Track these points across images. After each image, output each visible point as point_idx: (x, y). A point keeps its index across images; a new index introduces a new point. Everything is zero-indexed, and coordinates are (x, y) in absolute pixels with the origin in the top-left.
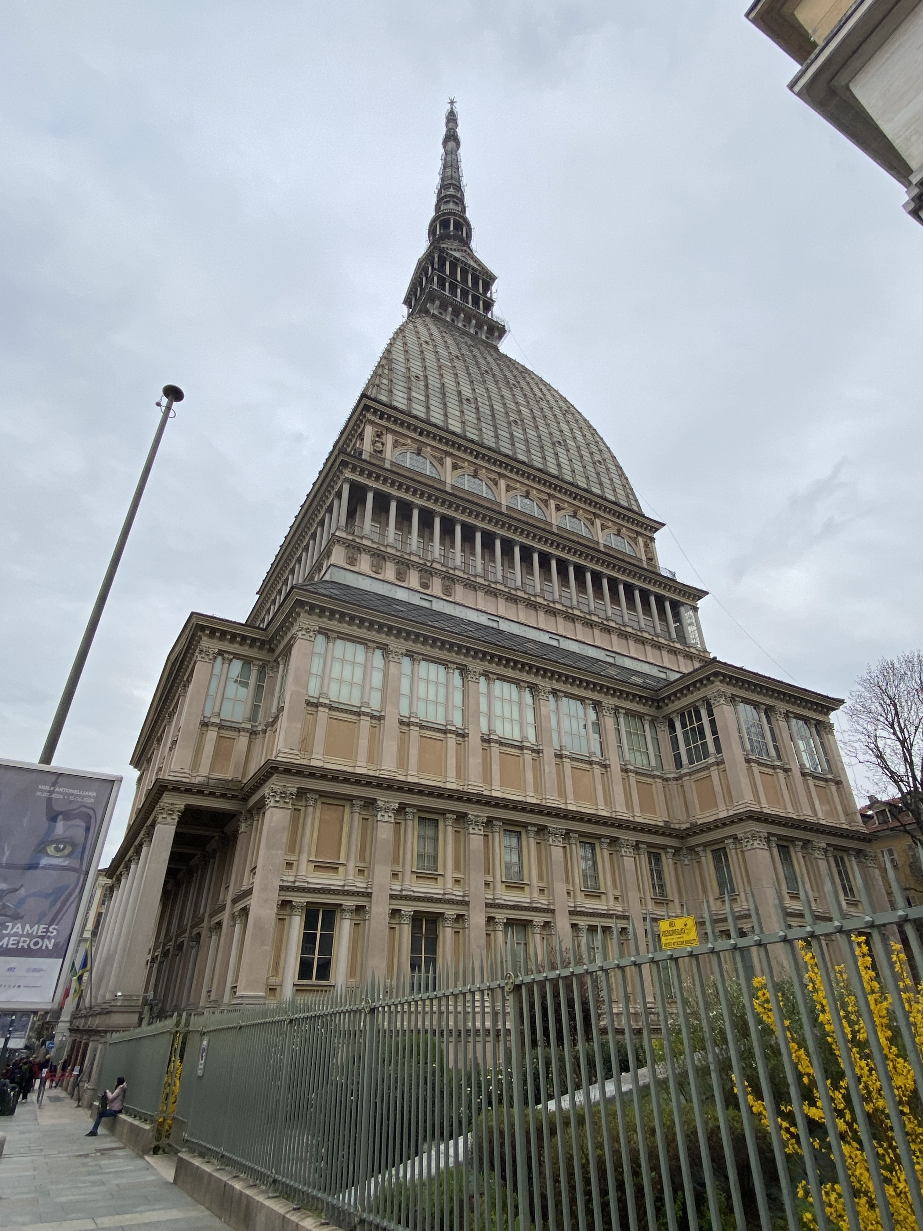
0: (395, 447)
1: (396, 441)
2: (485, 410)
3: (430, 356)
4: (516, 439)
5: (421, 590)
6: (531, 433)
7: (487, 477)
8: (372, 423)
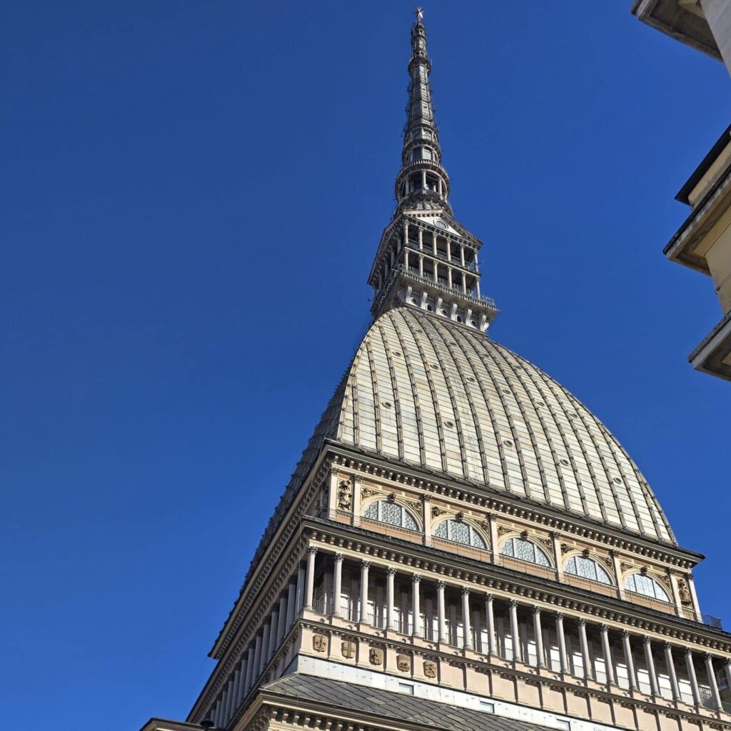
0: (363, 497)
1: (365, 491)
2: (469, 432)
3: (401, 373)
4: (509, 466)
5: (400, 673)
6: (528, 454)
7: (475, 520)
8: (338, 471)
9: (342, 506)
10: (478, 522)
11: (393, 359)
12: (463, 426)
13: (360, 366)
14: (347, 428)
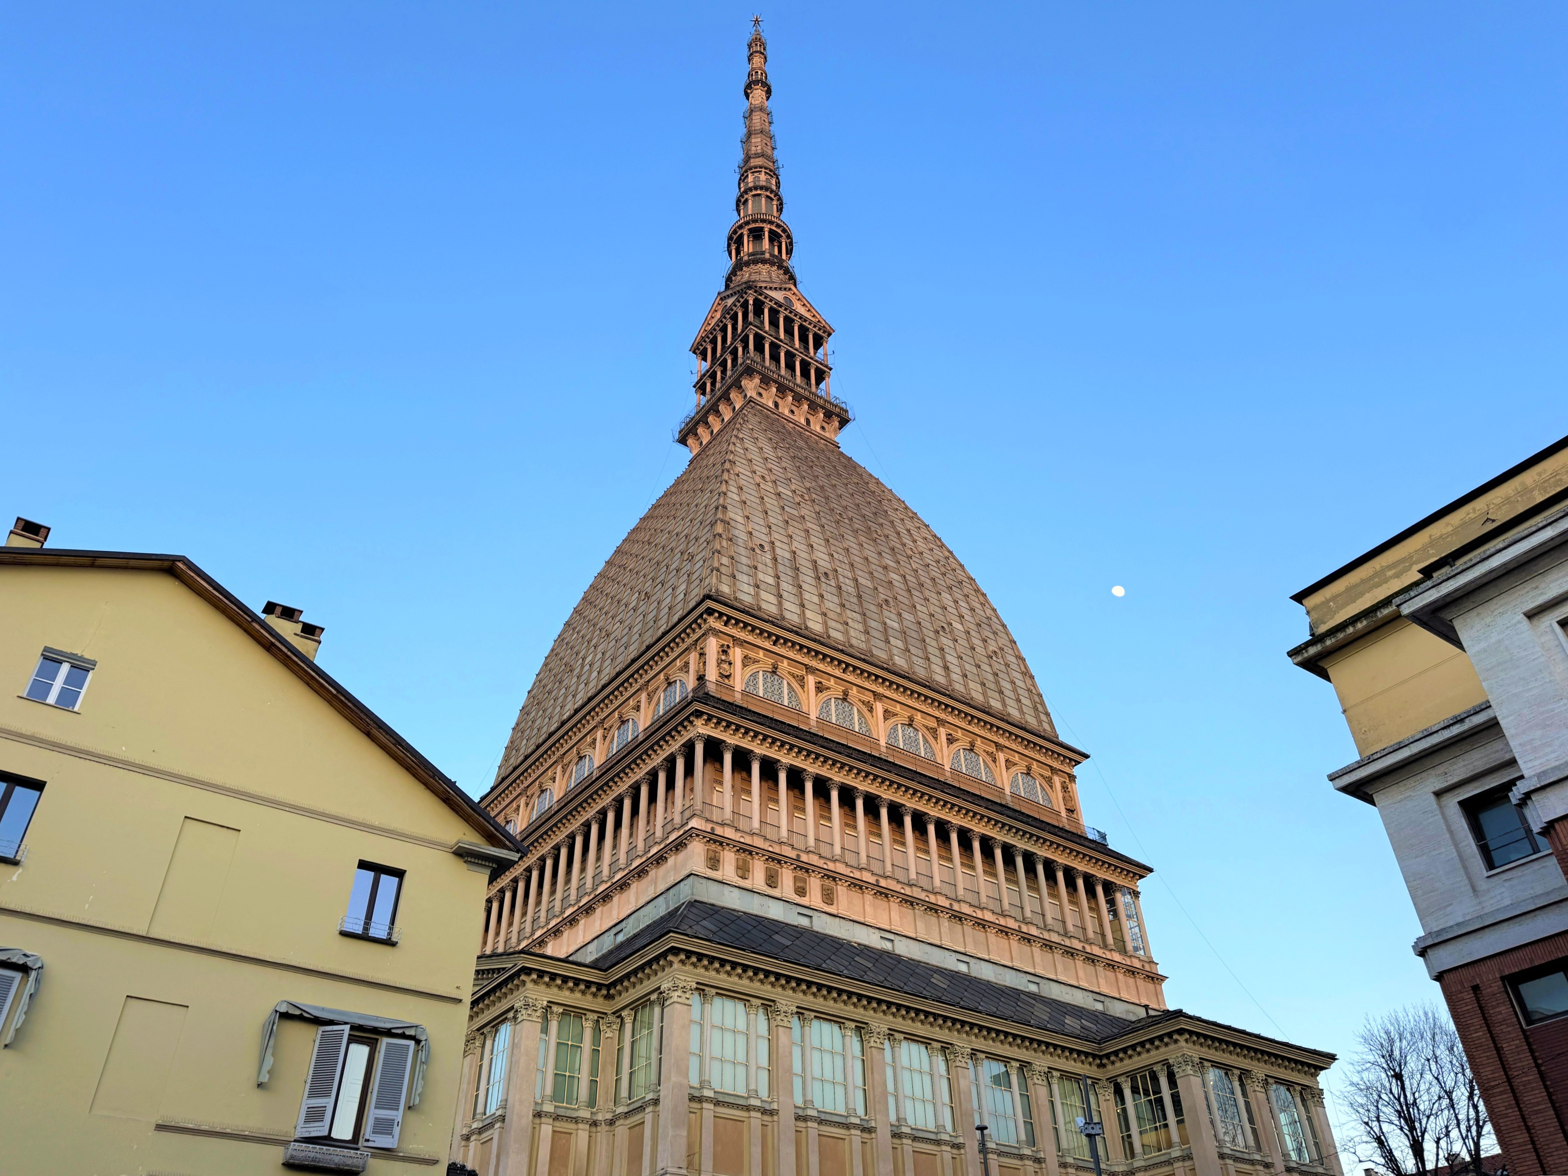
0: (744, 666)
1: (746, 656)
2: (848, 587)
3: (772, 504)
4: (890, 631)
5: (799, 900)
6: (908, 618)
7: (860, 700)
8: (716, 633)
9: (722, 675)
10: (863, 702)
11: (762, 486)
12: (841, 579)
13: (729, 494)
14: (723, 576)
